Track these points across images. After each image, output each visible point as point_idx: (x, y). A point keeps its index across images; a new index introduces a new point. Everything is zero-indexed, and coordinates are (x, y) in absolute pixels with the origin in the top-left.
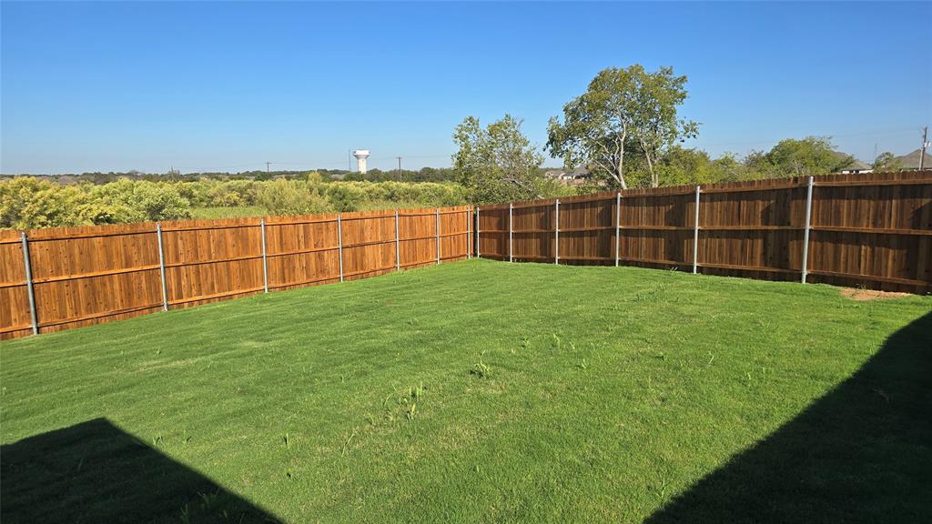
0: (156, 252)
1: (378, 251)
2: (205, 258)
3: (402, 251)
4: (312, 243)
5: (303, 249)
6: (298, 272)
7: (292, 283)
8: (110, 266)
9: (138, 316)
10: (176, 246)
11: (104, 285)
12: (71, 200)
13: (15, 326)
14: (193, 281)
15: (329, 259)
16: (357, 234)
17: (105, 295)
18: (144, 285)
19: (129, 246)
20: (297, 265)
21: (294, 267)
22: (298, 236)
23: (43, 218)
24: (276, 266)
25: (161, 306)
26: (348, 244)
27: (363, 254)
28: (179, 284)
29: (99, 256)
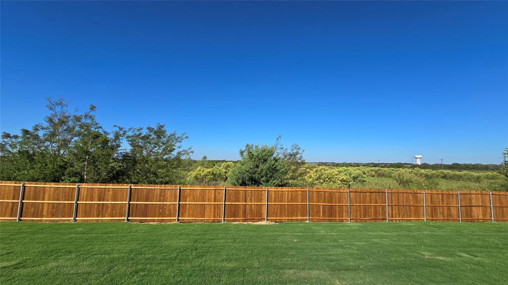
0: (385, 200)
1: (480, 210)
2: (401, 204)
3: (495, 212)
4: (445, 203)
5: (441, 205)
6: (439, 214)
7: (436, 218)
8: (371, 203)
9: (378, 222)
10: (392, 198)
11: (369, 209)
12: (334, 174)
13: (344, 218)
14: (397, 212)
15: (454, 211)
16: (468, 200)
17: (369, 212)
18: (381, 211)
19: (377, 197)
20: (438, 211)
21: (437, 212)
22: (439, 199)
23: (327, 179)
24: (429, 211)
25: (386, 219)
26: (463, 205)
27: (471, 211)
28: (392, 212)
29: (368, 199)
